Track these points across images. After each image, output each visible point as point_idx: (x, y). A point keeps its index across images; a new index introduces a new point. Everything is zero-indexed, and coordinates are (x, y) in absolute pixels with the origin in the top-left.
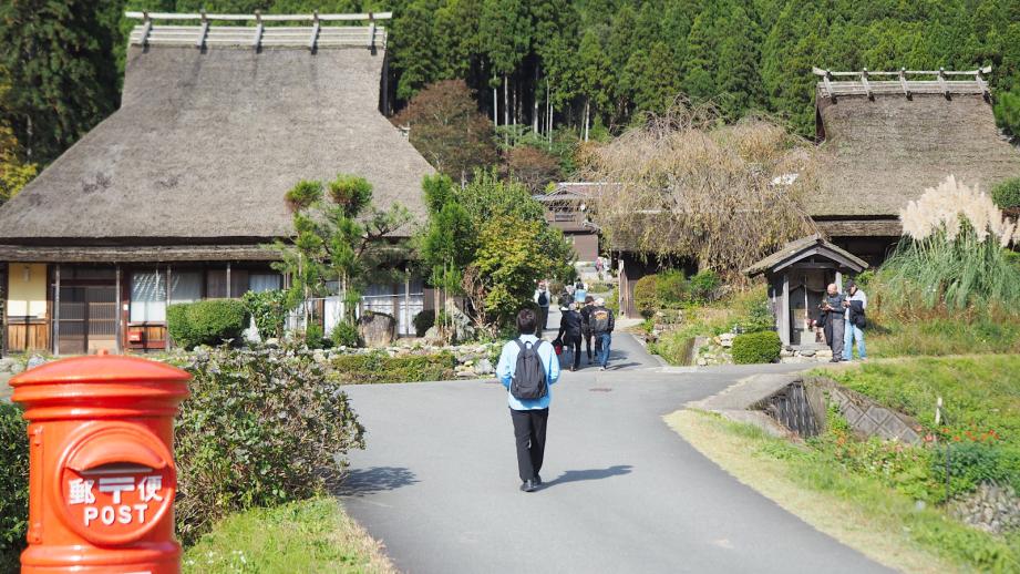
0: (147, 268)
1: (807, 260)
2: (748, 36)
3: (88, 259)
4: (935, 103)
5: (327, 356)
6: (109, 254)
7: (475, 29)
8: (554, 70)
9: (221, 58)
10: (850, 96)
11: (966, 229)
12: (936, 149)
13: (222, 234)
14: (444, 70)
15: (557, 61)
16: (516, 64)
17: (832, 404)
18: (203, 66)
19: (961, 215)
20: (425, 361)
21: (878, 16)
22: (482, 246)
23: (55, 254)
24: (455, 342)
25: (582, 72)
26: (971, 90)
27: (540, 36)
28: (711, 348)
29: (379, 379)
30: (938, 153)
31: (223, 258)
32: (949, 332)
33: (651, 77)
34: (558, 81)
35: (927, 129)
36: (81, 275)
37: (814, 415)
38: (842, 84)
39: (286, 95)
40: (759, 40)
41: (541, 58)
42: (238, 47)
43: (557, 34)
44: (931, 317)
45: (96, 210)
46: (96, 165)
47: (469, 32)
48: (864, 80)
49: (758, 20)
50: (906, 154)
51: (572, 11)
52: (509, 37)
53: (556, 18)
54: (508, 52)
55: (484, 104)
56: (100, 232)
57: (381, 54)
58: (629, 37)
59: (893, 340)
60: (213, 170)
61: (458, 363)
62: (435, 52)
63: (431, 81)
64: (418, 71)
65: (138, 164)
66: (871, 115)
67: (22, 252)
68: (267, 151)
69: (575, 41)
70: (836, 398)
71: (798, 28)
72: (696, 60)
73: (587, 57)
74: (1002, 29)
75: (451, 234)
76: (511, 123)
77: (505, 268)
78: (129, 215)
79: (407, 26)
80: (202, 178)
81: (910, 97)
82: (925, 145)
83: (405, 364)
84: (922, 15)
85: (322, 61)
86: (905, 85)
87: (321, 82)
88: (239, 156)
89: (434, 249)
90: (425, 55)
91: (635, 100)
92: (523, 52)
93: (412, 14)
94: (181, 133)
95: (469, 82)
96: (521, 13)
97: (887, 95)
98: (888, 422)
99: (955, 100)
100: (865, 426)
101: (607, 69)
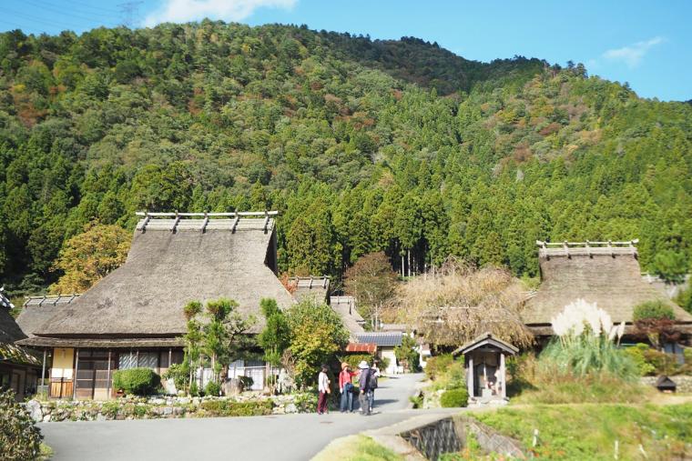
0: (127, 351)
1: (483, 347)
2: (543, 227)
3: (93, 346)
4: (606, 260)
5: (200, 401)
6: (106, 343)
7: (392, 225)
8: (434, 246)
9: (183, 236)
10: (558, 256)
11: (588, 330)
12: (606, 285)
13: (168, 332)
14: (375, 247)
15: (436, 242)
16: (414, 243)
17: (470, 433)
18: (173, 240)
19: (584, 322)
20: (256, 404)
21: (614, 216)
22: (294, 338)
23: (76, 343)
24: (277, 393)
25: (450, 248)
26: (626, 253)
27: (427, 229)
28: (433, 398)
29: (228, 415)
30: (608, 287)
31: (167, 345)
32: (572, 390)
33: (488, 250)
34: (437, 253)
35: (600, 274)
36: (95, 354)
37: (459, 439)
38: (554, 250)
39: (215, 256)
40: (549, 230)
41: (427, 240)
42: (193, 230)
43: (436, 228)
44: (564, 381)
45: (102, 318)
46: (107, 294)
47: (389, 227)
48: (566, 247)
49: (549, 219)
50: (588, 288)
51: (445, 215)
52: (410, 229)
53: (436, 219)
54: (409, 237)
55: (396, 265)
56: (103, 331)
57: (270, 233)
58: (476, 228)
59: (538, 394)
60: (169, 297)
61: (275, 406)
62: (370, 237)
63: (368, 253)
64: (361, 248)
65: (129, 293)
66: (569, 266)
67: (59, 342)
68: (200, 286)
69: (446, 231)
70: (473, 429)
71: (569, 223)
72: (514, 241)
73: (452, 239)
74: (682, 223)
75: (274, 331)
76: (412, 275)
77: (306, 351)
78: (119, 321)
79: (355, 224)
80: (162, 301)
81: (591, 256)
82: (599, 283)
83: (243, 406)
84: (638, 216)
85: (237, 237)
86: (588, 250)
87: (235, 248)
88: (184, 289)
89: (265, 340)
90: (365, 239)
91: (479, 263)
92: (418, 237)
93: (358, 218)
94: (155, 277)
95: (388, 253)
96: (416, 217)
97: (578, 255)
98: (505, 444)
99: (617, 258)
100: (491, 446)
101: (463, 246)
